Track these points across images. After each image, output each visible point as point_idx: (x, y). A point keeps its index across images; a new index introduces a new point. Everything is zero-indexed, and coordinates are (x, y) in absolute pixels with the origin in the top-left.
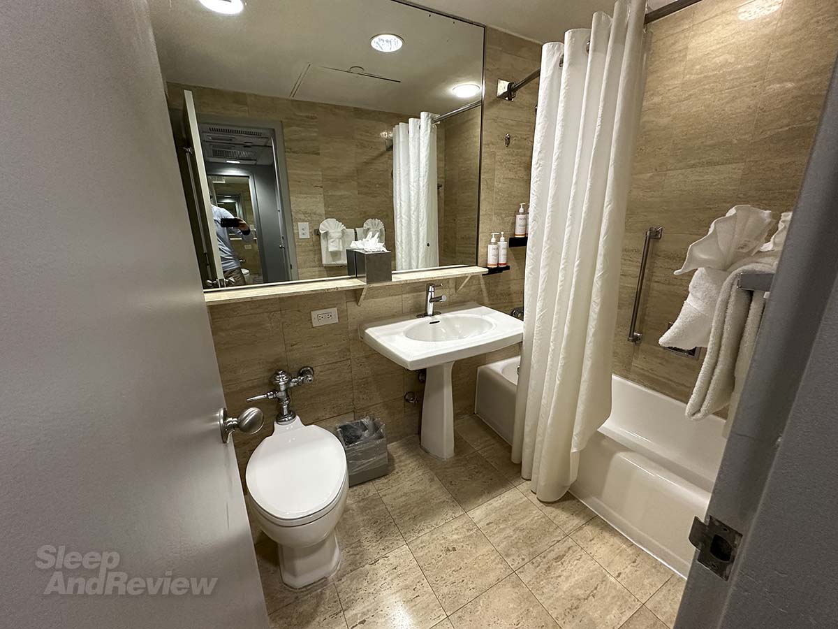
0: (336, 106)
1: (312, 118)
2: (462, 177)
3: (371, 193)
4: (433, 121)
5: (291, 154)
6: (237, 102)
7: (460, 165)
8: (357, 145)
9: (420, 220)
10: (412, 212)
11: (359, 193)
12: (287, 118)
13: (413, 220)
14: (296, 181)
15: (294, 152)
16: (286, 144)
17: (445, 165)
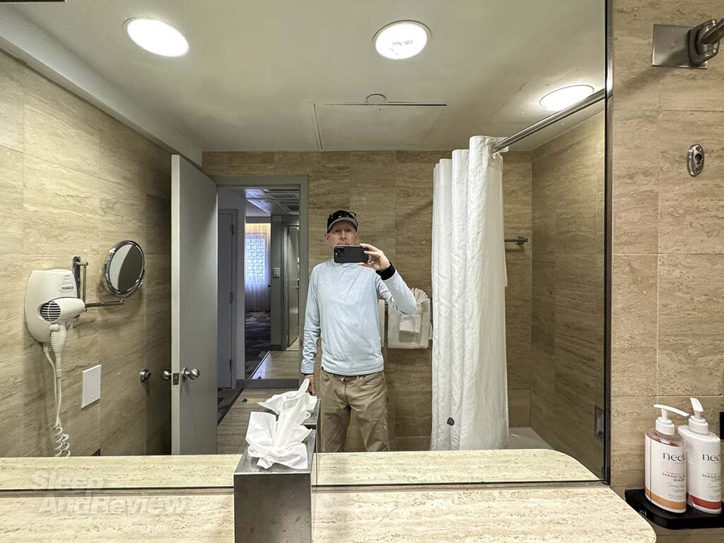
0: (374, 153)
1: (344, 168)
2: (563, 229)
3: (415, 252)
4: (494, 148)
5: (316, 210)
6: (264, 161)
7: (559, 211)
8: (398, 194)
9: (467, 317)
10: (454, 298)
11: (397, 253)
12: (314, 172)
13: (456, 313)
14: (317, 240)
15: (318, 208)
16: (310, 199)
17: (533, 210)
